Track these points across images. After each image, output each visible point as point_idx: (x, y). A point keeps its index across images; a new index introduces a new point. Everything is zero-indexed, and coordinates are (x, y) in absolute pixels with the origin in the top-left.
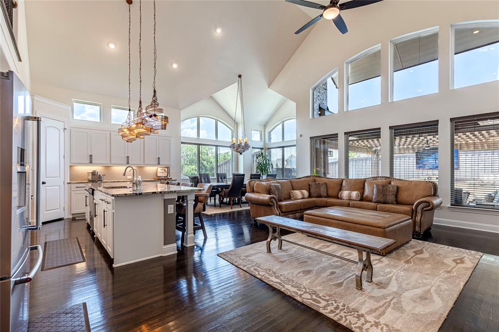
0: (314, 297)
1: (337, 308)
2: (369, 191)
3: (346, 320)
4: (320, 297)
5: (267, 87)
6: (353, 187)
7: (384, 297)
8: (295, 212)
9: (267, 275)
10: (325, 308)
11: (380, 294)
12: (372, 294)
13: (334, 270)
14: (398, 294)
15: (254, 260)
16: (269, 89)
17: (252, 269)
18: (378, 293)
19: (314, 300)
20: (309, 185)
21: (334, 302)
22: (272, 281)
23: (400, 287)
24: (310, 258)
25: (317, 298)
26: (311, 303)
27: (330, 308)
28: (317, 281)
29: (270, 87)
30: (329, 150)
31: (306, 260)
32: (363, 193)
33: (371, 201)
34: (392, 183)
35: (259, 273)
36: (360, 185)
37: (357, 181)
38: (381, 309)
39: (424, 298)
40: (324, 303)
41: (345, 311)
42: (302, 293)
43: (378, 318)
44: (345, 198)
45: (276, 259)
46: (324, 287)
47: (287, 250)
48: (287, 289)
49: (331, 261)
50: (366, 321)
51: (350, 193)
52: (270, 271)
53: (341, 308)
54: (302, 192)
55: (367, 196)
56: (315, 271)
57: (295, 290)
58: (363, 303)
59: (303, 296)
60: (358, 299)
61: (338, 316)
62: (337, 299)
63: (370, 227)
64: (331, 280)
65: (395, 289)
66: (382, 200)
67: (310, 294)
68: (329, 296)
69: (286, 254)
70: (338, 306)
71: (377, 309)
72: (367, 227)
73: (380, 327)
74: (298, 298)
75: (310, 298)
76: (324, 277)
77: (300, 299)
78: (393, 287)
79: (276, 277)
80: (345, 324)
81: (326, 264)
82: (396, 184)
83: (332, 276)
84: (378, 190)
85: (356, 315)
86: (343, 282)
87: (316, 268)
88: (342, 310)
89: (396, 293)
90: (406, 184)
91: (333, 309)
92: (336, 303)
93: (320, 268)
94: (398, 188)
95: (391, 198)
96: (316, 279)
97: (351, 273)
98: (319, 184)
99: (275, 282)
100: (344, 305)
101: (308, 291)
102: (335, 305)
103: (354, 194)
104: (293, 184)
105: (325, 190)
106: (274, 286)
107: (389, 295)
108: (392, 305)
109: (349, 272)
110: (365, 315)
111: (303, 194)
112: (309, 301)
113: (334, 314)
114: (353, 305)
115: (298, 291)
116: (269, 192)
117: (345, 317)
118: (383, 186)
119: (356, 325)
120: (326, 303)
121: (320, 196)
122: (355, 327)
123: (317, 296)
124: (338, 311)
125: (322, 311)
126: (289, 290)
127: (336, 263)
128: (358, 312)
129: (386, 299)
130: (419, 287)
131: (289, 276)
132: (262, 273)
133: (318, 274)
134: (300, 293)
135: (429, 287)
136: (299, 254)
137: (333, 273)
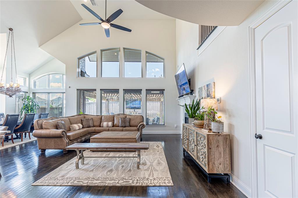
0: (125, 180)
1: (137, 180)
2: (117, 121)
3: (144, 183)
4: (127, 179)
5: (38, 46)
6: (108, 120)
7: (149, 168)
8: (77, 139)
9: (90, 182)
10: (133, 182)
11: (147, 168)
12: (144, 169)
13: (122, 165)
14: (151, 165)
15: (72, 177)
16: (39, 48)
17: (76, 182)
18: (146, 167)
19: (126, 182)
20: (82, 120)
21: (134, 178)
22: (97, 183)
23: (150, 162)
24: (106, 163)
25: (127, 180)
26: (126, 184)
27: (135, 182)
28: (120, 173)
29: (41, 47)
30: (86, 98)
31: (104, 165)
32: (113, 123)
33: (119, 127)
34: (127, 117)
35: (83, 183)
36: (112, 118)
37: (110, 117)
38: (151, 173)
39: (159, 163)
40: (131, 181)
41: (141, 180)
42: (117, 181)
43: (153, 177)
44: (105, 126)
45: (86, 170)
46: (125, 174)
47: (88, 163)
48: (108, 183)
49: (117, 161)
50: (151, 180)
51: (107, 123)
52: (89, 179)
53: (139, 179)
54: (78, 125)
55: (116, 124)
56: (114, 169)
57: (113, 181)
58: (144, 174)
59: (119, 183)
60: (141, 174)
61: (140, 183)
62: (134, 177)
63: (130, 140)
64: (124, 170)
65: (149, 164)
66: (124, 126)
67: (121, 180)
68: (130, 177)
69: (89, 166)
70: (137, 179)
71: (150, 174)
72: (128, 140)
73: (156, 179)
74: (118, 185)
75: (123, 182)
76: (121, 170)
77: (119, 184)
78: (148, 163)
79: (96, 180)
80: (145, 185)
81: (116, 163)
82: (129, 117)
83: (124, 168)
84: (122, 121)
85: (146, 180)
86: (130, 169)
87: (113, 167)
88: (140, 180)
89: (150, 165)
90: (133, 117)
91: (136, 182)
92: (135, 178)
93: (115, 166)
94: (130, 119)
95: (128, 124)
96: (118, 172)
97: (130, 163)
98: (88, 119)
99: (99, 183)
100: (139, 178)
101: (119, 179)
102: (136, 179)
103: (110, 124)
104: (71, 120)
105: (92, 122)
106: (99, 185)
107: (149, 167)
108: (153, 170)
109: (128, 163)
110: (149, 178)
111: (79, 127)
112: (124, 183)
113: (138, 183)
114: (142, 176)
115: (115, 182)
116: (57, 127)
117: (143, 182)
118: (124, 119)
119: (149, 183)
120: (132, 180)
121: (89, 127)
122: (149, 184)
123: (125, 179)
124: (139, 181)
125: (133, 185)
126: (110, 183)
127: (120, 162)
128: (146, 178)
129: (150, 169)
130: (155, 160)
131: (103, 176)
132: (86, 182)
133: (117, 169)
134: (117, 182)
135: (157, 159)
136: (97, 163)
137: (123, 166)
